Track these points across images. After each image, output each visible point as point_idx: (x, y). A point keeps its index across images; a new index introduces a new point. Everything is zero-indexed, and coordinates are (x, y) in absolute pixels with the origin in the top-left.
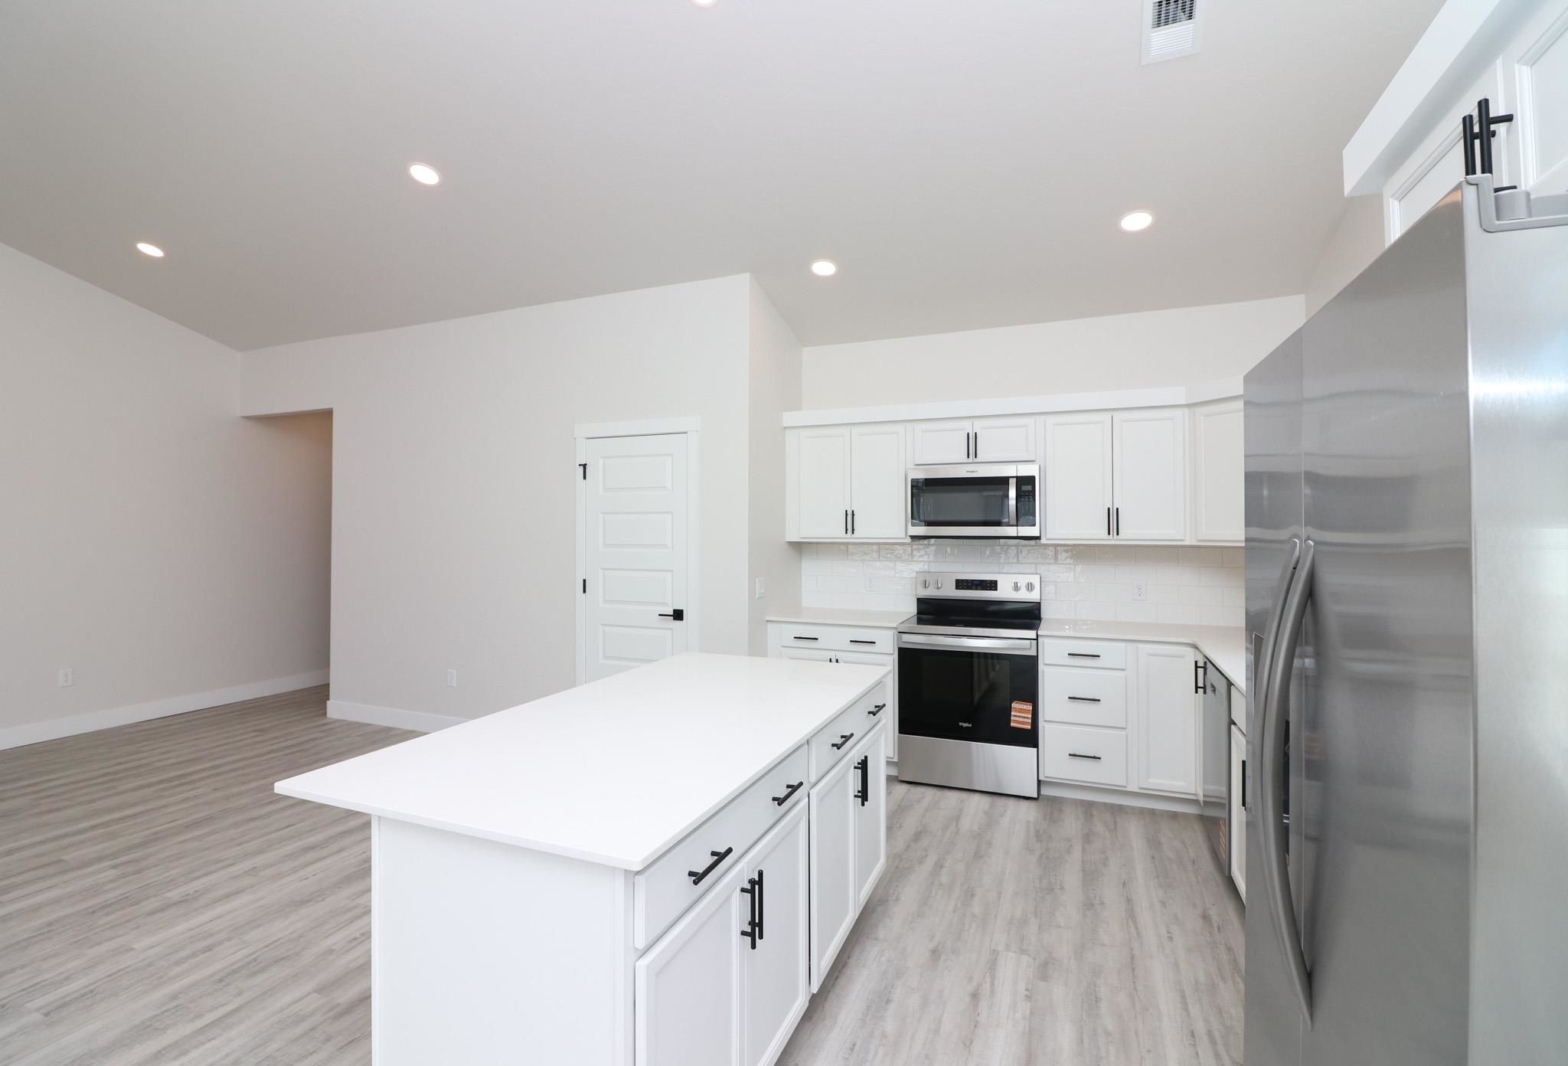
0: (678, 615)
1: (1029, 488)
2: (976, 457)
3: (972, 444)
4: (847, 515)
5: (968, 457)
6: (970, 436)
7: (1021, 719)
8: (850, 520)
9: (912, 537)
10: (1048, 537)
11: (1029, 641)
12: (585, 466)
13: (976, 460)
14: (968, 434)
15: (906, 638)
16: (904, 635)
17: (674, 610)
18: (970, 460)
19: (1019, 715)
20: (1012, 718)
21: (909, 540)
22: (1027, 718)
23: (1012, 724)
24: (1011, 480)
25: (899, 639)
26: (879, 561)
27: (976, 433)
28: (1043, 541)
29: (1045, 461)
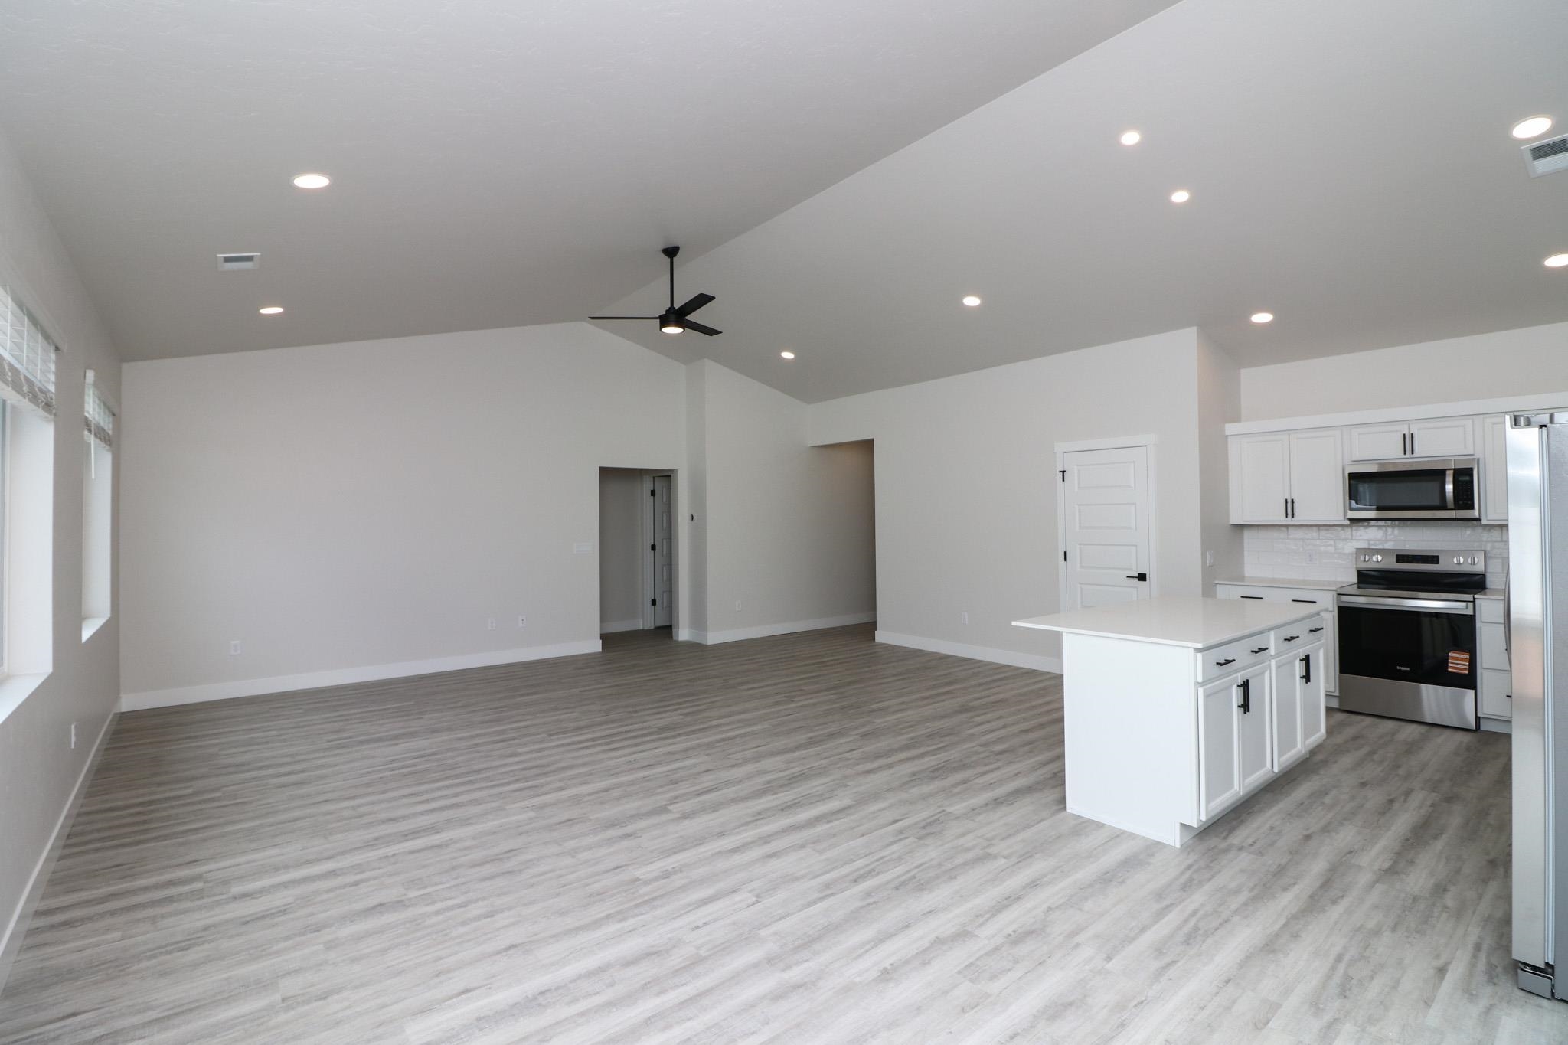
0: (1142, 577)
1: (1467, 478)
2: (1413, 453)
3: (1408, 442)
4: (1287, 502)
5: (1405, 454)
6: (1407, 437)
7: (1459, 666)
8: (1290, 507)
9: (1350, 520)
10: (1488, 518)
11: (1465, 603)
12: (1063, 472)
13: (1412, 456)
14: (1404, 435)
15: (1344, 598)
16: (1342, 596)
17: (1139, 574)
18: (1407, 456)
19: (1457, 662)
20: (1450, 665)
21: (1348, 522)
22: (1465, 665)
23: (1450, 670)
24: (1448, 472)
25: (1339, 600)
26: (1319, 539)
27: (1412, 434)
28: (1484, 522)
29: (1485, 455)
